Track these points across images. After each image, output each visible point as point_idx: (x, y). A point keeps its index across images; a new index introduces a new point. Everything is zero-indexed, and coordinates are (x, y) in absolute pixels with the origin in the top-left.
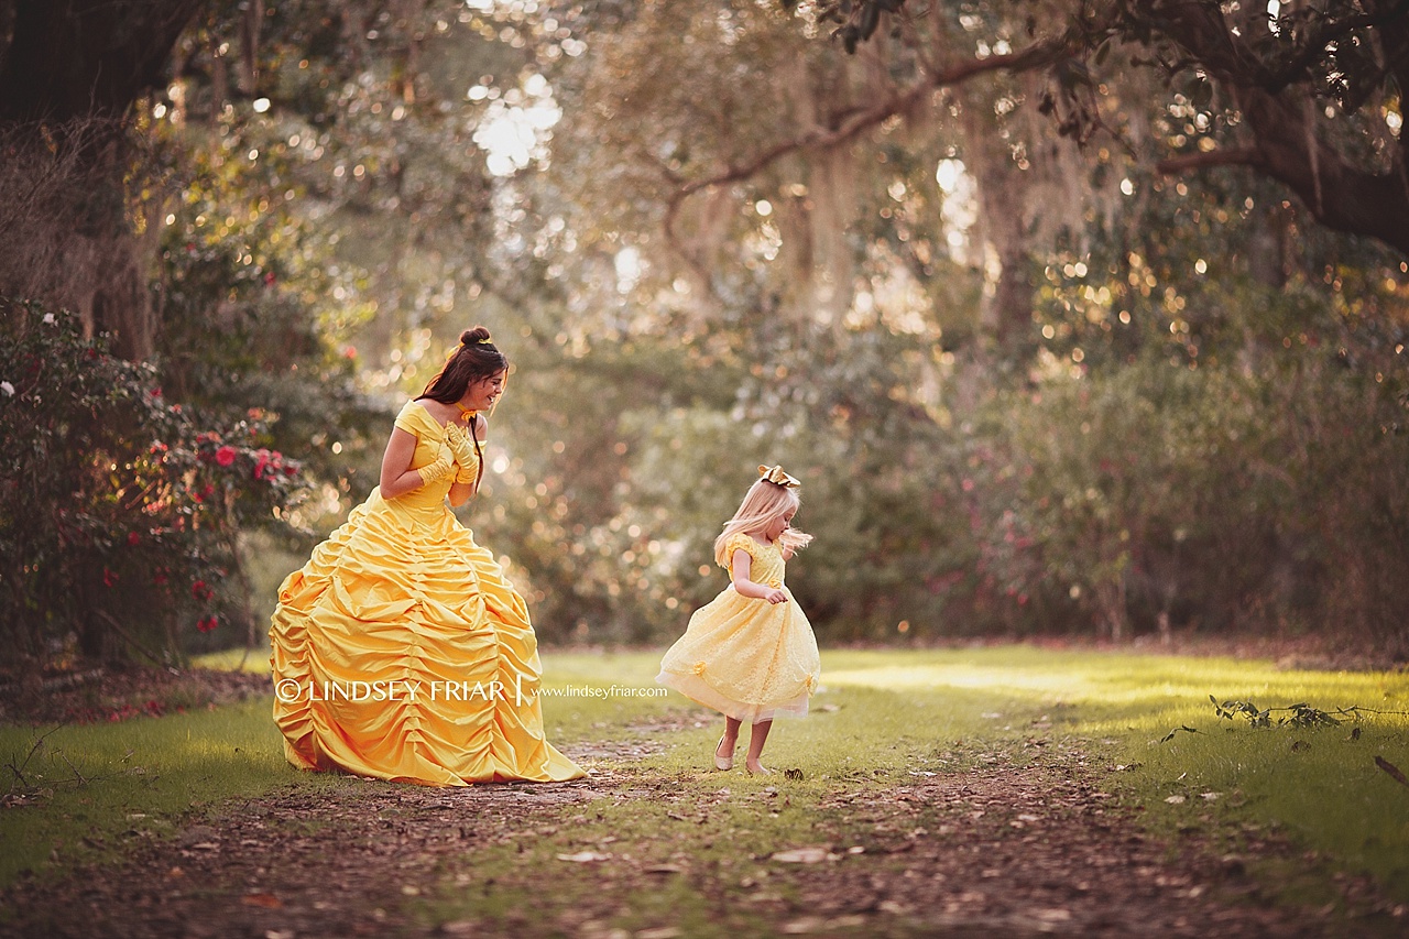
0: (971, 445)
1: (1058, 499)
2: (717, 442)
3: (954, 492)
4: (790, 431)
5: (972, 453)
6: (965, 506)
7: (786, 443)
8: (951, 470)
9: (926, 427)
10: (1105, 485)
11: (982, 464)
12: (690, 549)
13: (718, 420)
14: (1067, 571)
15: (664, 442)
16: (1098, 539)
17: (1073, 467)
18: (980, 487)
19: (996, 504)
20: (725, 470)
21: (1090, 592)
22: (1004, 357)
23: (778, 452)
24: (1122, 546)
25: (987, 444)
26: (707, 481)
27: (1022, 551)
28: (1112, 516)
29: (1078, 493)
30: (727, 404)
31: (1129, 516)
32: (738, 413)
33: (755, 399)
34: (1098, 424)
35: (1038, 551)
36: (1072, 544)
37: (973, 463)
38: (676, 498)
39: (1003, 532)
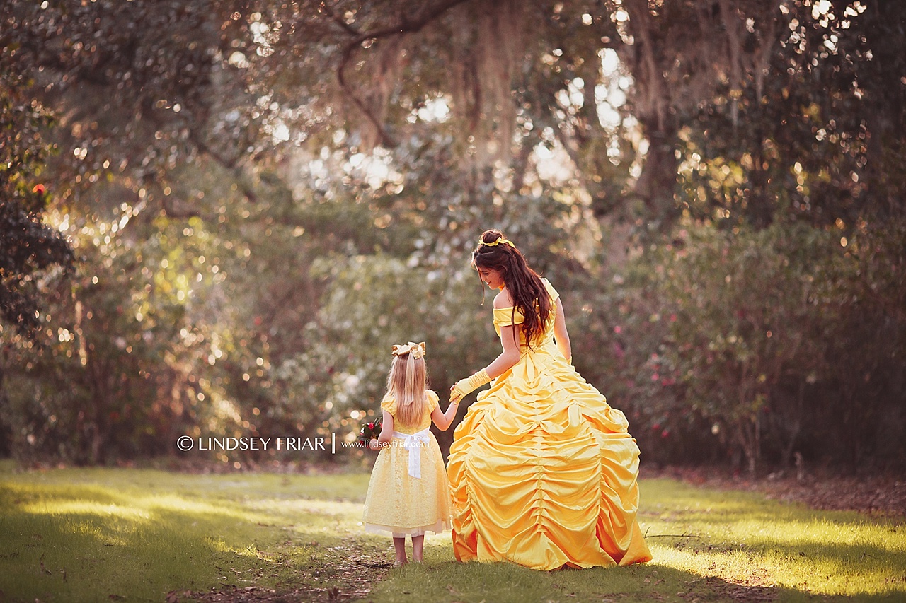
0: (621, 294)
1: (701, 342)
2: (394, 286)
3: (604, 335)
4: (460, 277)
5: (622, 302)
6: (615, 347)
7: (458, 289)
8: (602, 317)
9: (580, 277)
10: (745, 332)
11: (631, 311)
12: (366, 379)
13: (396, 266)
14: (708, 409)
15: (348, 285)
16: (738, 381)
17: (715, 314)
18: (629, 332)
19: (642, 348)
20: (400, 310)
21: (728, 429)
22: (652, 219)
23: (449, 296)
24: (759, 389)
25: (636, 293)
26: (383, 321)
27: (666, 390)
28: (751, 360)
29: (720, 339)
30: (404, 253)
31: (764, 361)
32: (413, 261)
33: (430, 249)
34: (739, 277)
35: (679, 391)
36: (712, 385)
37: (623, 310)
38: (358, 336)
39: (649, 372)
